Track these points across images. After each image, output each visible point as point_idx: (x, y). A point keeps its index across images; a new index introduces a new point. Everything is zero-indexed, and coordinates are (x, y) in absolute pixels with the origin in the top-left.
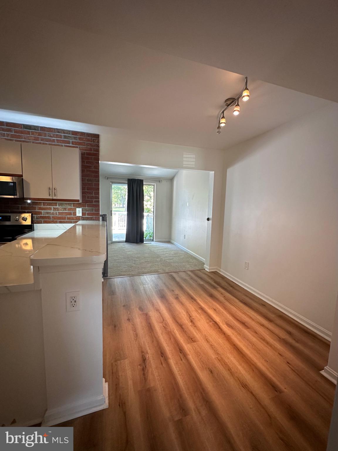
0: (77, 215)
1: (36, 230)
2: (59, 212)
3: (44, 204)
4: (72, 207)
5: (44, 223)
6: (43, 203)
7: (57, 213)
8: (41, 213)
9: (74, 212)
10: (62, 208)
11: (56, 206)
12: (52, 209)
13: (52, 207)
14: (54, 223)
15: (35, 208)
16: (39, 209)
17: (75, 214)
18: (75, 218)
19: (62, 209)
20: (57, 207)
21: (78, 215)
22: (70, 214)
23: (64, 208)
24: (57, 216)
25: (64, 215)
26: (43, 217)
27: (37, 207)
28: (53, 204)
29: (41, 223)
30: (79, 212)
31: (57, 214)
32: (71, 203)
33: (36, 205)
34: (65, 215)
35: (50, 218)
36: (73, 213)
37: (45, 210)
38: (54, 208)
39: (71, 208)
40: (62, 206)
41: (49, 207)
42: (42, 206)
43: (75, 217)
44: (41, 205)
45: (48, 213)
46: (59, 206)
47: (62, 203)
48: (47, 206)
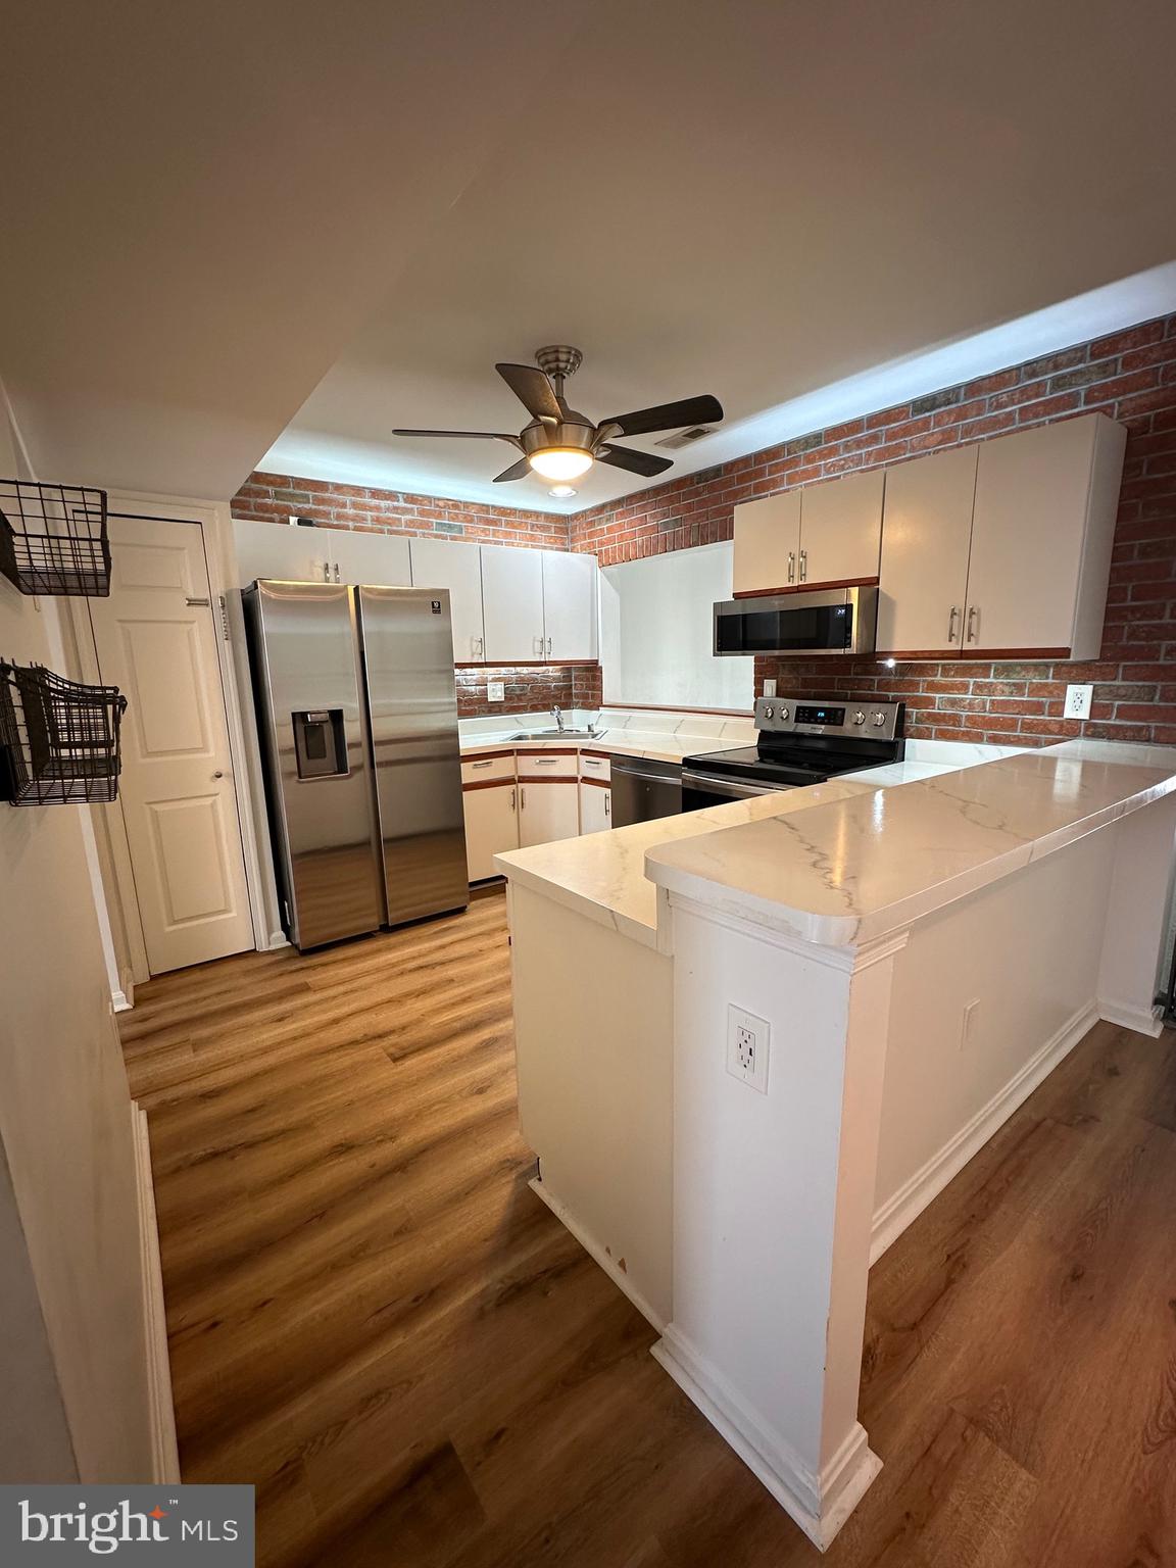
0: (1065, 716)
1: (908, 760)
2: (992, 702)
3: (946, 671)
4: (1050, 681)
5: (937, 738)
6: (943, 665)
7: (984, 703)
8: (930, 702)
9: (1053, 700)
10: (1007, 684)
11: (984, 677)
12: (971, 688)
13: (972, 681)
14: (971, 740)
15: (914, 686)
16: (927, 689)
17: (1058, 707)
18: (1055, 728)
19: (1007, 689)
20: (987, 680)
21: (1069, 713)
22: (1038, 708)
23: (1014, 684)
24: (985, 716)
25: (1011, 711)
26: (936, 718)
27: (924, 681)
28: (974, 670)
29: (929, 738)
30: (1078, 701)
31: (984, 707)
32: (1047, 666)
33: (921, 674)
34: (1017, 711)
35: (960, 721)
36: (1052, 704)
37: (944, 692)
38: (978, 686)
39: (1046, 685)
40: (1008, 677)
41: (961, 683)
42: (939, 678)
43: (1060, 721)
44: (936, 675)
45: (953, 703)
46: (995, 677)
47: (1010, 665)
48: (953, 677)
